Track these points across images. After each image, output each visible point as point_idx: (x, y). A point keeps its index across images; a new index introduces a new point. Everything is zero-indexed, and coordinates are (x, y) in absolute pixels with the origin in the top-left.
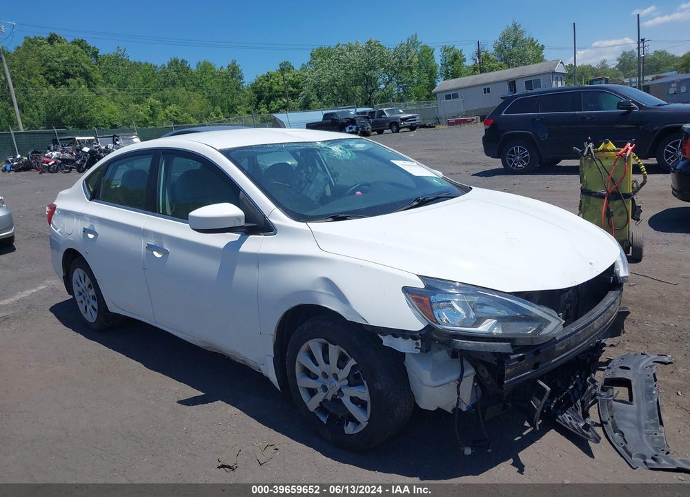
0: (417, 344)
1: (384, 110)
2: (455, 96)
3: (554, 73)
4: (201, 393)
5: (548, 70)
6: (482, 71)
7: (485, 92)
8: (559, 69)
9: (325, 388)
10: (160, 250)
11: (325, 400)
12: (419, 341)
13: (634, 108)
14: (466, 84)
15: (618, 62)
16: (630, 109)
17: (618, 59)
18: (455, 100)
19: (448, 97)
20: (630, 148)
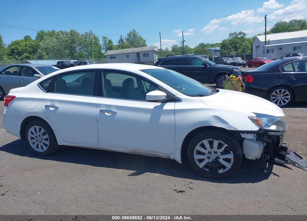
0: (254, 135)
1: (87, 61)
2: (114, 58)
3: (154, 51)
4: (134, 171)
5: (152, 50)
6: (123, 48)
7: (127, 57)
8: (156, 50)
9: (209, 158)
10: (108, 111)
11: (208, 162)
12: (255, 135)
13: (208, 65)
14: (119, 53)
15: (172, 49)
16: (206, 66)
17: (172, 48)
18: (115, 59)
19: (111, 58)
20: (241, 77)
